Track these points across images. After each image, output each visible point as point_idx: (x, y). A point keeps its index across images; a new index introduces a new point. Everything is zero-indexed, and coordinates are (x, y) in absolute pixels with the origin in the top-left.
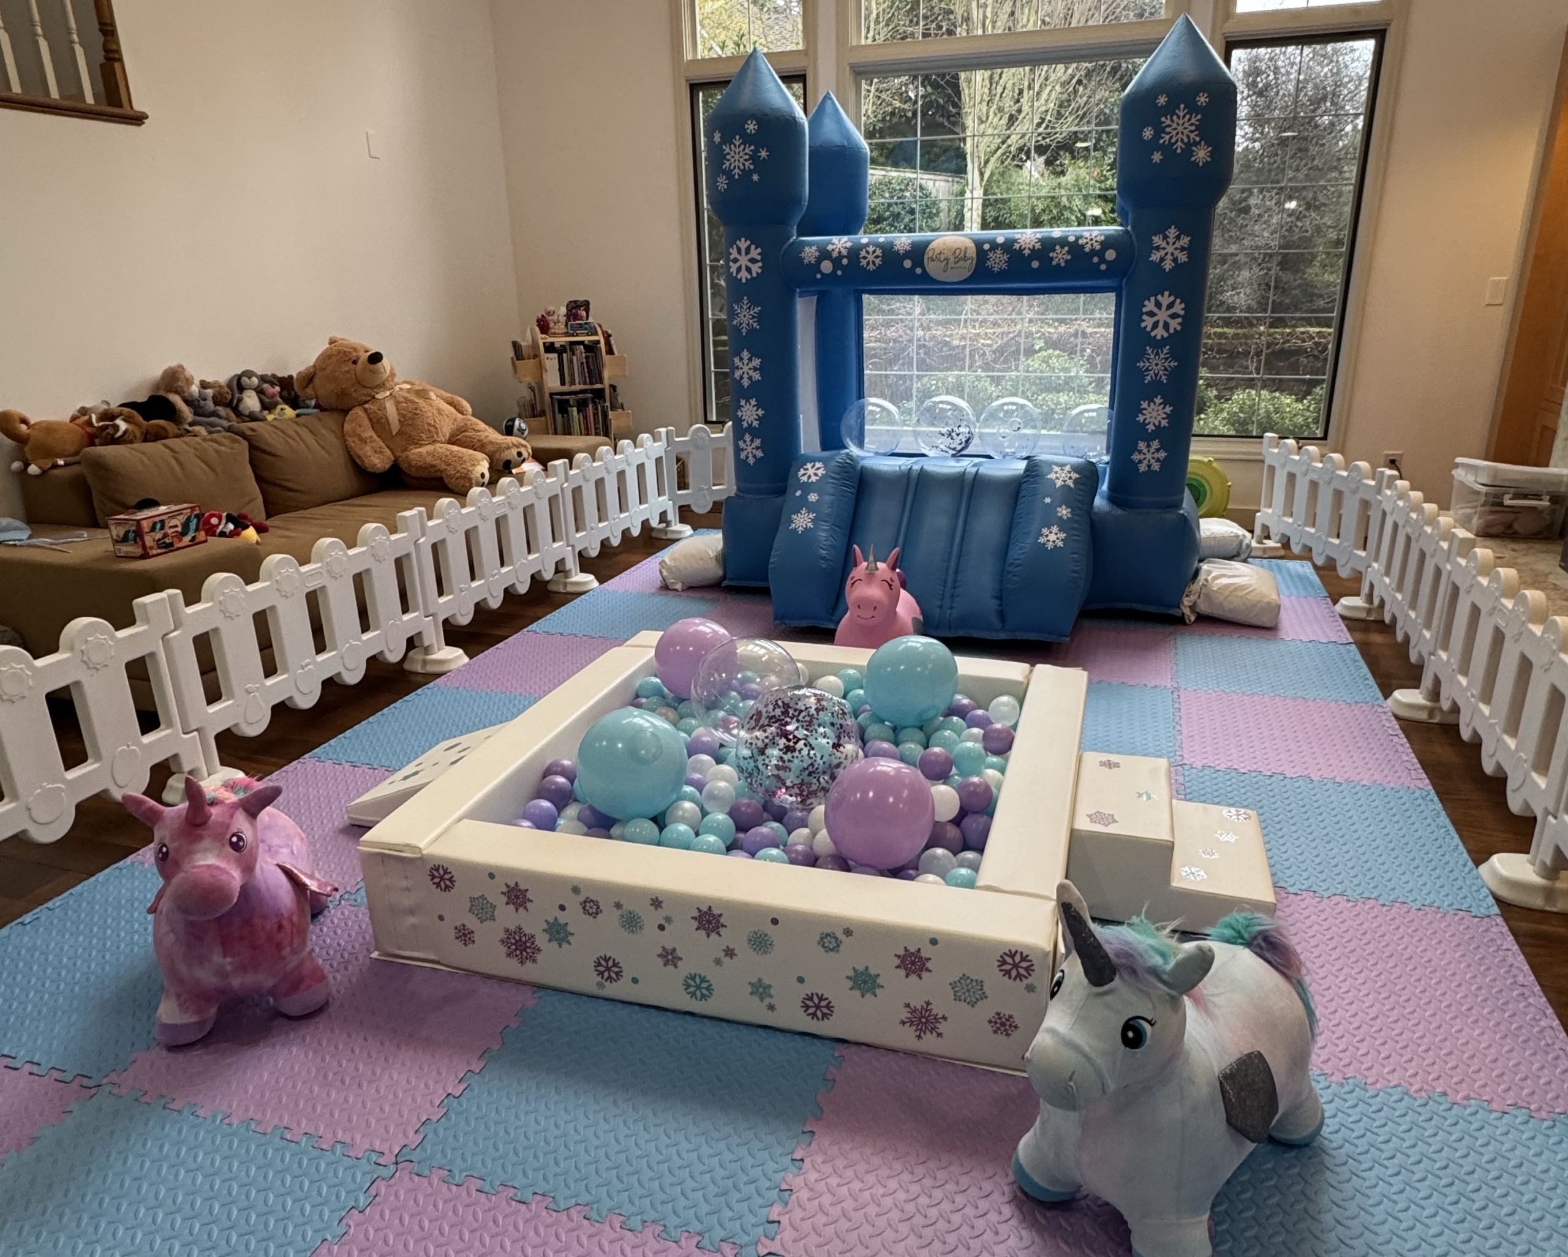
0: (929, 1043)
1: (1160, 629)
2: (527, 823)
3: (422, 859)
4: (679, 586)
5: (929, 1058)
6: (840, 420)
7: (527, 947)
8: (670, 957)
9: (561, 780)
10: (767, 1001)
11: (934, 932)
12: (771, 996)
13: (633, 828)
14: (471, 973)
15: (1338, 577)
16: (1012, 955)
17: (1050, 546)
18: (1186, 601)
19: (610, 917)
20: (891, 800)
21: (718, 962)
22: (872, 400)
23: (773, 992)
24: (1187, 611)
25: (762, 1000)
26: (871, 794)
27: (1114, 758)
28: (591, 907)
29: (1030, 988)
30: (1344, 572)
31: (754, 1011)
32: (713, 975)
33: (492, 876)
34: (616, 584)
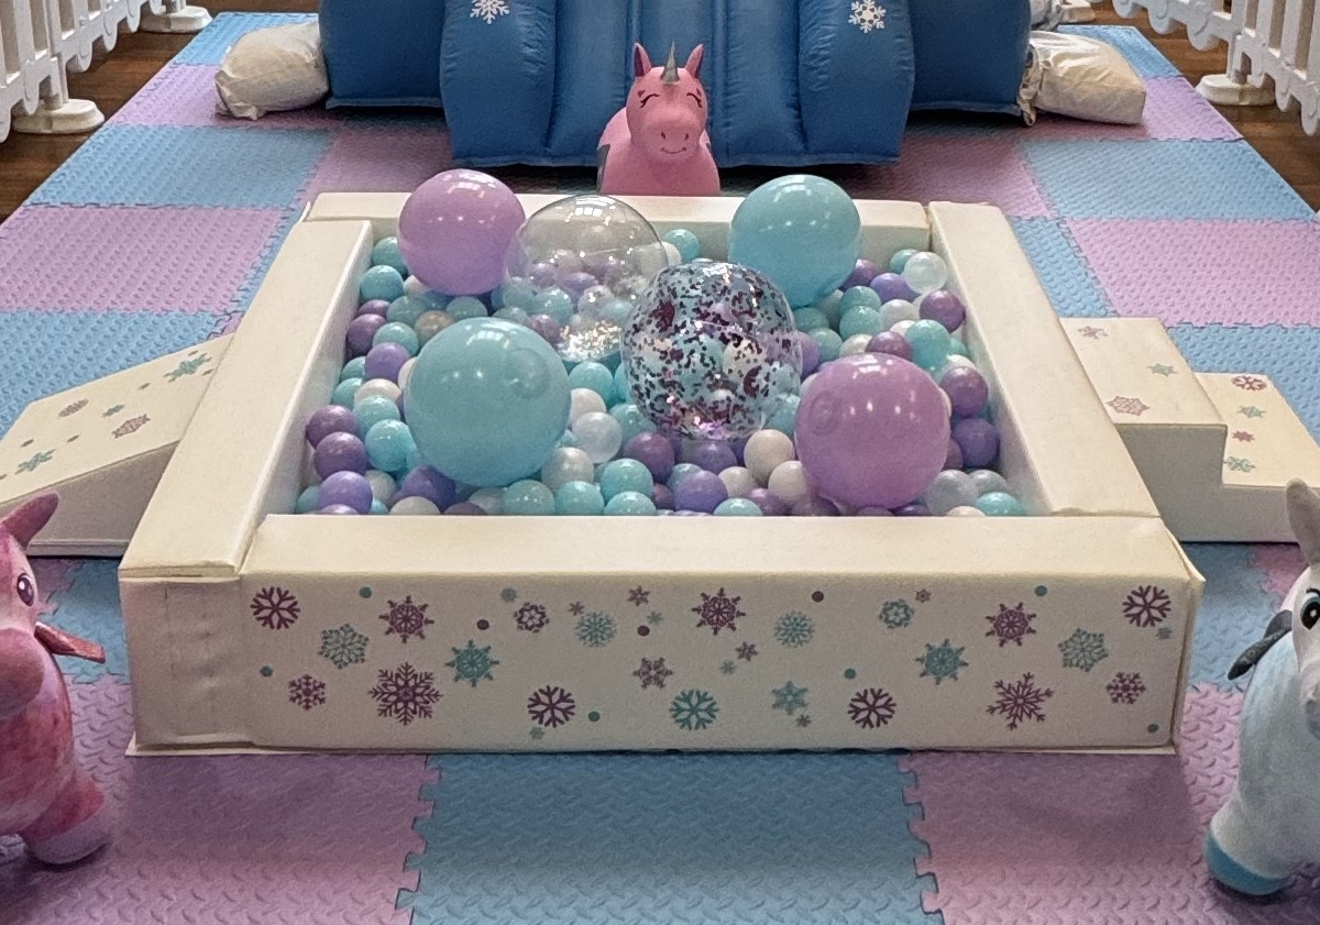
0: (1028, 732)
1: (996, 135)
2: (343, 509)
3: (242, 582)
4: (252, 113)
5: (1023, 753)
7: (415, 695)
8: (653, 673)
9: (345, 437)
10: (799, 712)
11: (1040, 578)
12: (803, 705)
13: (516, 494)
14: (310, 752)
15: (1191, 47)
16: (1143, 593)
17: (866, 27)
18: (1024, 94)
19: (562, 625)
20: (898, 410)
21: (728, 668)
23: (806, 698)
24: (1026, 108)
25: (790, 712)
26: (870, 406)
27: (1094, 323)
28: (532, 617)
29: (1165, 634)
30: (1199, 42)
31: (780, 731)
32: (717, 687)
33: (366, 593)
34: (134, 111)
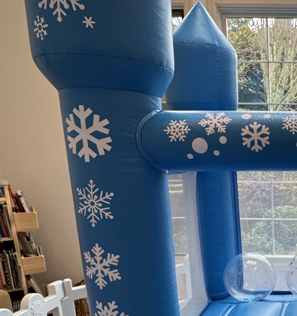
6: (223, 271)
22: (250, 255)
